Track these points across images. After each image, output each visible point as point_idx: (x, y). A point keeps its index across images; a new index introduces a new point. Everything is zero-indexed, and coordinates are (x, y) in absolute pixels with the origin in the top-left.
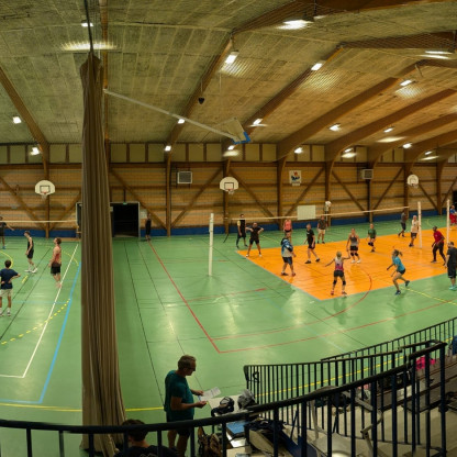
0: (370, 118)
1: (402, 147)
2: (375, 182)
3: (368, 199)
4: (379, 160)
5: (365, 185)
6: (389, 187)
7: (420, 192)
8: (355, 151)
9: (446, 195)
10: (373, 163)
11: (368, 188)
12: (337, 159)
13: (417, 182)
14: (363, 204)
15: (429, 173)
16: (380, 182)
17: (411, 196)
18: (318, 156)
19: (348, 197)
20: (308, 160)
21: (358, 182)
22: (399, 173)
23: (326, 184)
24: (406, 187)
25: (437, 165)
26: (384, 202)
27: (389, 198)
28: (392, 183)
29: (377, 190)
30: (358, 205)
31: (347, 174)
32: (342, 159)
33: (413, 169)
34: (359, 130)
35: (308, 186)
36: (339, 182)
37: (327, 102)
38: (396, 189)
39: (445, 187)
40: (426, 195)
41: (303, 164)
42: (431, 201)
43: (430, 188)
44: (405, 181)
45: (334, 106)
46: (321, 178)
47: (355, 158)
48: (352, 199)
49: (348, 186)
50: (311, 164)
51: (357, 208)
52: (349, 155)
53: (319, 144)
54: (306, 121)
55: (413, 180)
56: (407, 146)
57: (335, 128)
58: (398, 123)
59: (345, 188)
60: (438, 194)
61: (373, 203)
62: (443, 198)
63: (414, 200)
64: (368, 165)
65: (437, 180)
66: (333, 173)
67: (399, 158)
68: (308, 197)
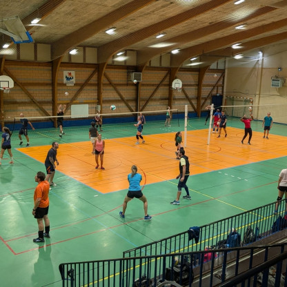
0: (143, 23)
1: (170, 53)
2: (143, 85)
3: (136, 100)
4: (148, 65)
5: (134, 87)
6: (156, 90)
7: (183, 96)
8: (125, 55)
9: (206, 99)
10: (142, 67)
11: (137, 90)
12: (109, 61)
13: (181, 87)
14: (132, 105)
15: (192, 78)
16: (148, 85)
17: (175, 99)
18: (91, 58)
19: (118, 97)
20: (81, 61)
21: (127, 85)
22: (165, 77)
23: (98, 85)
24: (171, 90)
25: (200, 71)
26: (151, 103)
27: (155, 100)
28: (158, 86)
29: (145, 92)
30: (128, 106)
31: (117, 76)
32: (113, 62)
33: (178, 73)
34: (131, 34)
35: (81, 86)
36: (110, 84)
37: (106, 6)
38: (162, 92)
39: (205, 91)
40: (187, 98)
41: (77, 65)
42: (191, 103)
43: (192, 92)
44: (170, 85)
45: (111, 10)
46: (94, 80)
47: (125, 61)
48: (122, 100)
49: (119, 88)
50: (85, 65)
51: (126, 108)
52: (120, 58)
53: (92, 46)
54: (82, 24)
55: (177, 84)
56: (175, 52)
57: (110, 32)
58: (169, 29)
59: (116, 89)
60: (198, 98)
61: (141, 104)
62: (202, 101)
63: (176, 103)
64: (137, 69)
65: (199, 85)
66: (105, 75)
67: (166, 63)
68: (82, 97)
